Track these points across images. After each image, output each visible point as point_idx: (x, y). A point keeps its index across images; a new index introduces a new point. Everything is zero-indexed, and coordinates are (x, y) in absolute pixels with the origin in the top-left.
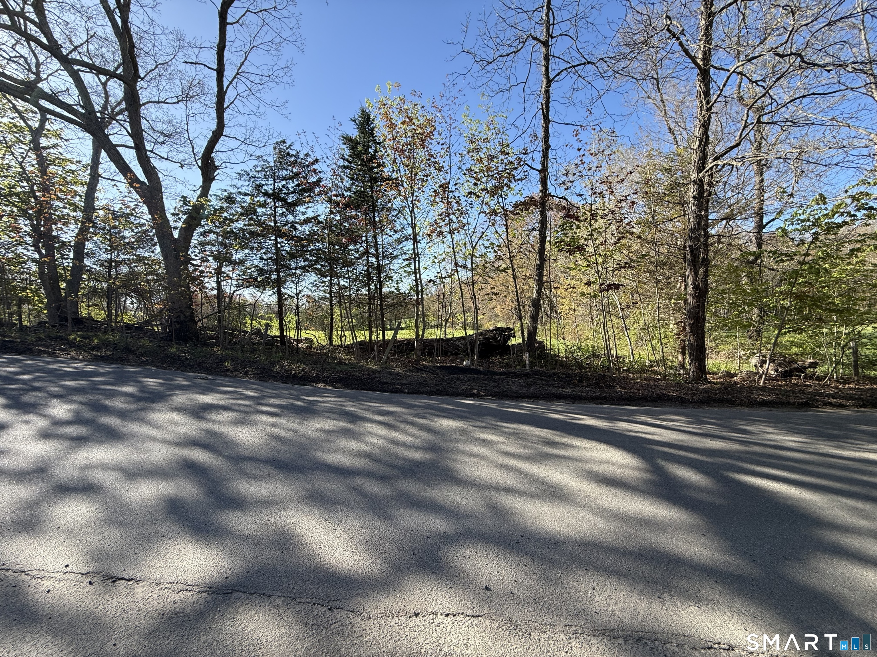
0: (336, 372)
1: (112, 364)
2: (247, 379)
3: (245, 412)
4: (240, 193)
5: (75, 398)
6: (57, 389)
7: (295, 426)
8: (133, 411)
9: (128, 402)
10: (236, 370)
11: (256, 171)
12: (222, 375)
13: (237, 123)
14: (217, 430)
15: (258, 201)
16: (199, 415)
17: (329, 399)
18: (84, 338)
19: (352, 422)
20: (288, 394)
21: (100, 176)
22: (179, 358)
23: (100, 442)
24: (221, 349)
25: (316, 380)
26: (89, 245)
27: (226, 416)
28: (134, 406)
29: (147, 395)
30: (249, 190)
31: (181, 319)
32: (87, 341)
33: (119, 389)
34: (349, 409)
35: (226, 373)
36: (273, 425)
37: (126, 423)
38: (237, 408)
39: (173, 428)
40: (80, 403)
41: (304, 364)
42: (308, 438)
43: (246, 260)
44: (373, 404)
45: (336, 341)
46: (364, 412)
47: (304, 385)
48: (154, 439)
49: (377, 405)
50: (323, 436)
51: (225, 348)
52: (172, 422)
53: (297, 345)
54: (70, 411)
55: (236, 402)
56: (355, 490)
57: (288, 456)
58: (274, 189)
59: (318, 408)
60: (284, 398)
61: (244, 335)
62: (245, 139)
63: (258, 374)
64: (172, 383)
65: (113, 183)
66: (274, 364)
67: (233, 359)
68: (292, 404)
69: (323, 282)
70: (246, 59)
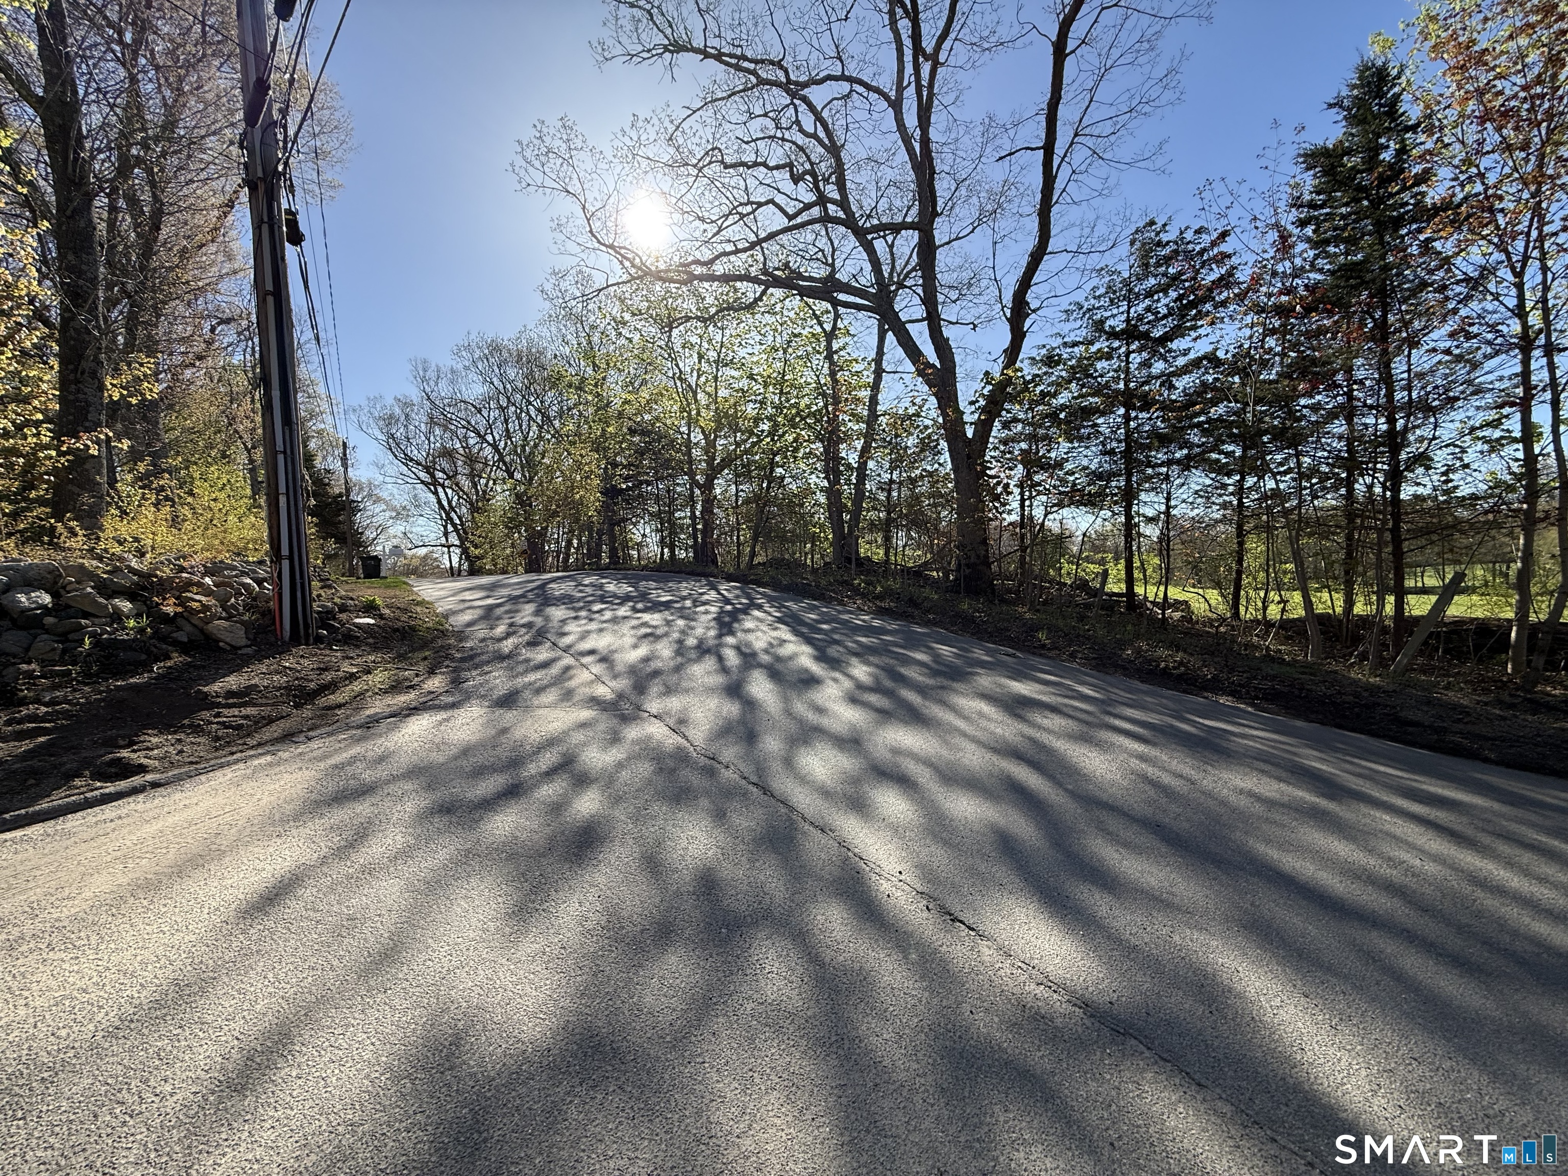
0: (1264, 678)
1: (897, 619)
2: (1075, 665)
3: (1087, 723)
4: (1065, 344)
5: (871, 659)
6: (854, 645)
7: (1187, 771)
8: (933, 688)
9: (924, 675)
10: (1056, 648)
11: (1095, 298)
12: (1034, 654)
13: (1066, 224)
14: (1046, 742)
15: (1099, 350)
16: (1018, 711)
17: (1255, 733)
18: (868, 583)
19: (1331, 797)
20: (1157, 705)
21: (884, 371)
22: (973, 620)
23: (906, 723)
24: (1029, 610)
25: (1214, 686)
26: (871, 464)
27: (1055, 722)
28: (931, 682)
29: (944, 669)
30: (1080, 335)
31: (972, 560)
32: (871, 588)
33: (911, 654)
34: (1314, 764)
35: (1039, 650)
36: (1142, 758)
37: (927, 703)
38: (1071, 713)
39: (984, 723)
40: (877, 666)
41: (1185, 651)
42: (1223, 803)
43: (1067, 460)
44: (1382, 768)
45: (1248, 613)
46: (1360, 781)
47: (1185, 692)
48: (964, 735)
49: (1399, 773)
50: (1258, 808)
51: (1033, 609)
52: (981, 714)
53: (1163, 614)
54: (870, 674)
55: (1066, 701)
56: (1371, 957)
57: (1186, 825)
58: (1128, 321)
59: (1231, 746)
60: (1152, 711)
61: (1060, 590)
62: (1079, 247)
63: (1095, 658)
64: (970, 655)
65: (897, 376)
66: (1122, 644)
67: (1051, 629)
68: (1172, 726)
69: (1224, 486)
70: (1091, 101)
